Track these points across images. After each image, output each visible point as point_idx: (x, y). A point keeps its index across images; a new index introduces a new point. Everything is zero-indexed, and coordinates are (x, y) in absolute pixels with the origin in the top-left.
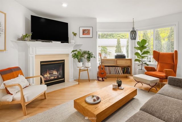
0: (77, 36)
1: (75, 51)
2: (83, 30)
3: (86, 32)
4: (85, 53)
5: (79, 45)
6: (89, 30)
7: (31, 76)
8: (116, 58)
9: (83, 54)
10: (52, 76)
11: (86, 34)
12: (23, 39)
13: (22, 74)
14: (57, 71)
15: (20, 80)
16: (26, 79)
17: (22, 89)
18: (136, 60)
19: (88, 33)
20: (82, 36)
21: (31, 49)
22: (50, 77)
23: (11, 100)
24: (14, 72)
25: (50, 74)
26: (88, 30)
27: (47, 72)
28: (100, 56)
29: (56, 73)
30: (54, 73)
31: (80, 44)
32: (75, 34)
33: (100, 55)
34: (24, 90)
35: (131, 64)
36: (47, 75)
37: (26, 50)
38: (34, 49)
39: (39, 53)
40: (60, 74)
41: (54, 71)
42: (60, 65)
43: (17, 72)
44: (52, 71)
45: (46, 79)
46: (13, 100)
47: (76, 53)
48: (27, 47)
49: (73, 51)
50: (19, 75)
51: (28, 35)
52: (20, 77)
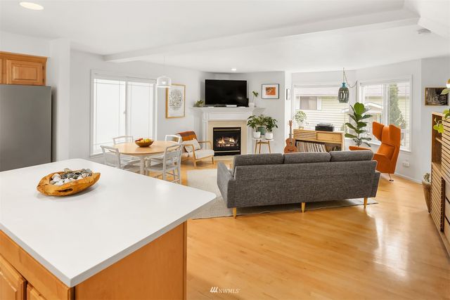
0: (259, 96)
1: (252, 117)
2: (266, 88)
3: (270, 91)
4: (265, 120)
5: (261, 109)
6: (274, 89)
7: (204, 140)
8: (316, 130)
9: (263, 121)
10: (228, 144)
11: (270, 94)
12: (198, 105)
13: (196, 138)
14: (235, 139)
15: (194, 142)
16: (198, 143)
17: (194, 150)
18: (347, 135)
19: (273, 93)
20: (265, 96)
21: (204, 115)
22: (225, 144)
24: (190, 136)
25: (225, 141)
26: (272, 88)
27: (221, 139)
28: (291, 125)
29: (233, 141)
30: (231, 141)
31: (263, 107)
32: (256, 94)
33: (290, 123)
34: (195, 152)
35: (341, 142)
36: (222, 142)
37: (200, 116)
38: (207, 114)
39: (211, 118)
41: (231, 139)
42: (235, 133)
44: (229, 138)
45: (220, 145)
46: (188, 156)
48: (202, 113)
49: (250, 117)
51: (202, 101)
52: (194, 140)
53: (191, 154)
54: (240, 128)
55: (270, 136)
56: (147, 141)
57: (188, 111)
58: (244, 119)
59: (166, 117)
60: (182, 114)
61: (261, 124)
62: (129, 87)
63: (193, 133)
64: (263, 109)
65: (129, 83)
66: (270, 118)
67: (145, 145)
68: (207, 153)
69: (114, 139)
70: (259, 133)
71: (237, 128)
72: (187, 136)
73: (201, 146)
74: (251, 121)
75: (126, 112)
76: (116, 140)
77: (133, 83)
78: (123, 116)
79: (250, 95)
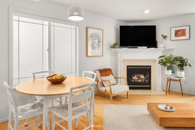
0: (168, 39)
1: (162, 57)
2: (175, 31)
3: (180, 33)
4: (176, 59)
5: (170, 49)
6: (184, 31)
7: (119, 76)
9: (174, 61)
10: (139, 79)
11: (179, 36)
12: (113, 47)
13: (112, 74)
14: (145, 76)
15: (110, 78)
16: (114, 79)
17: (110, 85)
20: (173, 37)
21: (119, 55)
22: (137, 80)
23: (104, 90)
24: (107, 72)
25: (137, 77)
26: (182, 30)
27: (135, 76)
29: (143, 77)
30: (141, 77)
31: (172, 48)
32: (165, 37)
34: (111, 86)
36: (135, 78)
37: (116, 55)
38: (122, 54)
39: (125, 58)
40: (147, 78)
41: (141, 75)
42: (146, 71)
43: (109, 72)
44: (140, 75)
45: (134, 81)
46: (105, 91)
47: (163, 59)
48: (117, 53)
49: (161, 57)
50: (110, 75)
51: (117, 44)
52: (111, 76)
53: (108, 89)
54: (150, 66)
55: (181, 74)
56: (59, 78)
57: (105, 51)
58: (154, 58)
59: (87, 55)
60: (101, 54)
61: (172, 63)
62: (52, 27)
63: (110, 70)
64: (172, 50)
65: (52, 23)
66: (181, 57)
67: (57, 82)
68: (122, 88)
69: (34, 74)
70: (170, 71)
71: (148, 66)
72: (105, 72)
73: (117, 81)
74: (162, 60)
75: (49, 50)
76: (36, 75)
77: (56, 24)
78: (46, 54)
79: (159, 38)
